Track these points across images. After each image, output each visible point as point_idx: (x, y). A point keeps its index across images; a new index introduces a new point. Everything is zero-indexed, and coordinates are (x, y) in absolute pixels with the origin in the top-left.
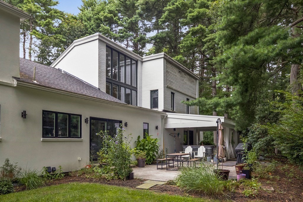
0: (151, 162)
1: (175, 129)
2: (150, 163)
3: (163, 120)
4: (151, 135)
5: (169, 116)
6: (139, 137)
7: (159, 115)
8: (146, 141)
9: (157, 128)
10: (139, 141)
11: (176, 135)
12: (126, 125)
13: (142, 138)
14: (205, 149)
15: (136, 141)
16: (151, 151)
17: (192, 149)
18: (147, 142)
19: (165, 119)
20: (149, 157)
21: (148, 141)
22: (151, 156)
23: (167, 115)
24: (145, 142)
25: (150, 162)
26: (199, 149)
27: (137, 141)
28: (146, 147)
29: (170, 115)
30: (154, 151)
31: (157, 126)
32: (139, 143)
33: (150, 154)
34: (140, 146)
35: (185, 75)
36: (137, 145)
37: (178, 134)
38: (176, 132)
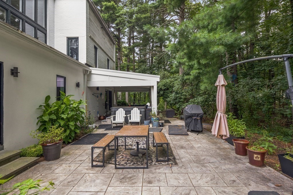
0: (72, 139)
1: (98, 88)
2: (70, 141)
3: (86, 77)
4: (71, 95)
5: (93, 72)
6: (48, 98)
7: (81, 69)
8: (62, 104)
9: (78, 85)
10: (48, 106)
11: (99, 96)
12: (15, 72)
13: (53, 100)
14: (139, 111)
15: (41, 106)
16: (72, 121)
17: (124, 111)
18: (63, 106)
19: (88, 75)
20: (68, 132)
21: (65, 104)
22: (71, 129)
23: (90, 71)
24: (60, 106)
25: (70, 138)
26: (132, 111)
27: (45, 105)
28: (63, 116)
29: (94, 70)
30: (76, 120)
31: (79, 83)
32: (47, 108)
33: (70, 127)
34: (50, 114)
35: (106, 34)
36: (44, 112)
37: (101, 94)
38: (99, 92)
